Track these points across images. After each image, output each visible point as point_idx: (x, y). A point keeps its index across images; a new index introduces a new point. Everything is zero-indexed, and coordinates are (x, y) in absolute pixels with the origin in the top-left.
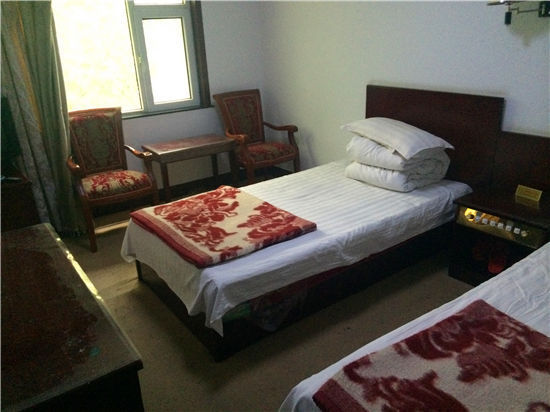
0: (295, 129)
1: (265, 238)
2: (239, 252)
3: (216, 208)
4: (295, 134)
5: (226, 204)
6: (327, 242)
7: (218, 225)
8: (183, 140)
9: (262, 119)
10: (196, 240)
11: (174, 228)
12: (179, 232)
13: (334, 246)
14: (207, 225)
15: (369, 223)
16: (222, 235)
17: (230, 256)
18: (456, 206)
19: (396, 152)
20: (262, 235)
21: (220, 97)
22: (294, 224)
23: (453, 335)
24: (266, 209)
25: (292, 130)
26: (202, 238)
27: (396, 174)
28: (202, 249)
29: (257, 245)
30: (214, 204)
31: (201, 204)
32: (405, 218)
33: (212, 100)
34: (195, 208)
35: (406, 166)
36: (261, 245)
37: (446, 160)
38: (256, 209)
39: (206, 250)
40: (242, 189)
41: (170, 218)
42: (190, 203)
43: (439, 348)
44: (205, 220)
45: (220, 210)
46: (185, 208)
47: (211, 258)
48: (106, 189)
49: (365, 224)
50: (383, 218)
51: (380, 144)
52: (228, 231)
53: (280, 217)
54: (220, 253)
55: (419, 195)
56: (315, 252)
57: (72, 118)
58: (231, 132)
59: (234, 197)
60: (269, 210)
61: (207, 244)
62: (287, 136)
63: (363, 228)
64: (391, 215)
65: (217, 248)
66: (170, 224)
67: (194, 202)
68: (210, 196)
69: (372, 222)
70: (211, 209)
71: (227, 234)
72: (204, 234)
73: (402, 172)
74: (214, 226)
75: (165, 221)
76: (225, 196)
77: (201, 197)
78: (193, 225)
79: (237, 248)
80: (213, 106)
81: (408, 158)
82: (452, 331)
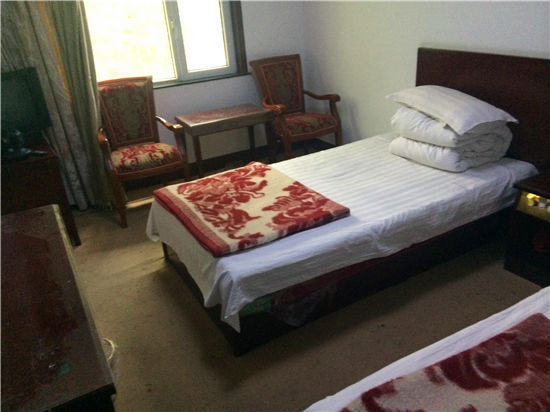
0: (337, 98)
1: (291, 224)
2: (260, 240)
3: (242, 187)
4: (338, 104)
5: (254, 183)
6: (360, 230)
7: (243, 207)
8: (217, 111)
9: (302, 87)
10: (216, 224)
11: (194, 210)
12: (200, 215)
13: (368, 235)
14: (230, 207)
15: (412, 209)
16: (244, 220)
17: (249, 244)
18: (516, 190)
19: (447, 127)
20: (289, 220)
21: (256, 64)
22: (324, 208)
23: (501, 359)
24: (297, 190)
25: (334, 99)
26: (223, 222)
27: (446, 151)
28: (221, 235)
29: (281, 232)
30: (241, 183)
31: (227, 182)
32: (455, 203)
33: (249, 68)
34: (220, 187)
35: (459, 142)
36: (285, 232)
37: (508, 136)
38: (285, 189)
39: (224, 237)
40: (273, 166)
41: (192, 198)
42: (215, 180)
43: (482, 375)
44: (228, 201)
45: (246, 190)
46: (209, 187)
47: (228, 246)
48: (135, 163)
49: (406, 211)
50: (428, 203)
51: (429, 117)
52: (251, 215)
53: (310, 200)
54: (238, 241)
55: (473, 176)
56: (346, 242)
57: (101, 88)
58: (268, 102)
59: (263, 175)
60: (299, 191)
61: (227, 230)
62: (328, 106)
63: (404, 215)
64: (439, 199)
65: (237, 235)
66: (191, 205)
67: (220, 180)
68: (237, 174)
69: (415, 208)
70: (236, 189)
71: (250, 218)
72: (225, 217)
73: (453, 149)
74: (237, 208)
75: (186, 202)
76: (254, 174)
77: (227, 175)
78: (216, 206)
79: (258, 235)
80: (249, 74)
81: (461, 133)
82: (500, 353)
